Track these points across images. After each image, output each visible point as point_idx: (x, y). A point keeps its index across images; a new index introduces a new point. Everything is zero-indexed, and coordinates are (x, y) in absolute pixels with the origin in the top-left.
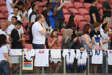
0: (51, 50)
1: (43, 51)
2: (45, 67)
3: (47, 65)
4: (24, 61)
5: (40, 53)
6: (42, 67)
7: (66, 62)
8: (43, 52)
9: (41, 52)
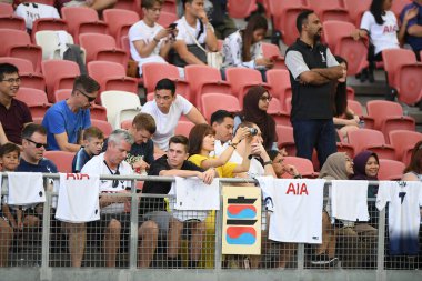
0: (334, 182)
1: (304, 185)
2: (308, 246)
3: (315, 238)
4: (229, 222)
5: (291, 193)
6: (296, 244)
7: (387, 227)
8: (304, 190)
9: (294, 190)
